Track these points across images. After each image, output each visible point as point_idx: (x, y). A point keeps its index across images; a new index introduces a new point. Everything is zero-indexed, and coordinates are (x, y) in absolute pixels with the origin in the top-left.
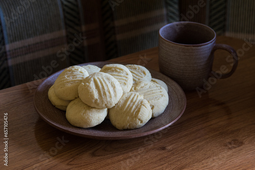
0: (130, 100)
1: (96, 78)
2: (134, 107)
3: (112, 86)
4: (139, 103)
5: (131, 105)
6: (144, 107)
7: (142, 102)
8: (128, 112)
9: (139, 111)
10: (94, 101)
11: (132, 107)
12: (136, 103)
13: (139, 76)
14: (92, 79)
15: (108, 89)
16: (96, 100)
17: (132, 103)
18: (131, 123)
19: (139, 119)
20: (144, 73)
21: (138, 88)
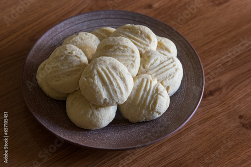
0: (143, 89)
1: (100, 70)
2: (149, 98)
3: (121, 78)
4: (155, 92)
5: (145, 96)
6: (161, 96)
7: (157, 90)
8: (143, 104)
9: (155, 103)
10: (102, 101)
11: (147, 98)
12: (151, 93)
13: (144, 44)
14: (96, 72)
15: (118, 85)
16: (105, 99)
17: (146, 94)
18: (147, 116)
19: (157, 112)
20: (149, 38)
21: (148, 66)
